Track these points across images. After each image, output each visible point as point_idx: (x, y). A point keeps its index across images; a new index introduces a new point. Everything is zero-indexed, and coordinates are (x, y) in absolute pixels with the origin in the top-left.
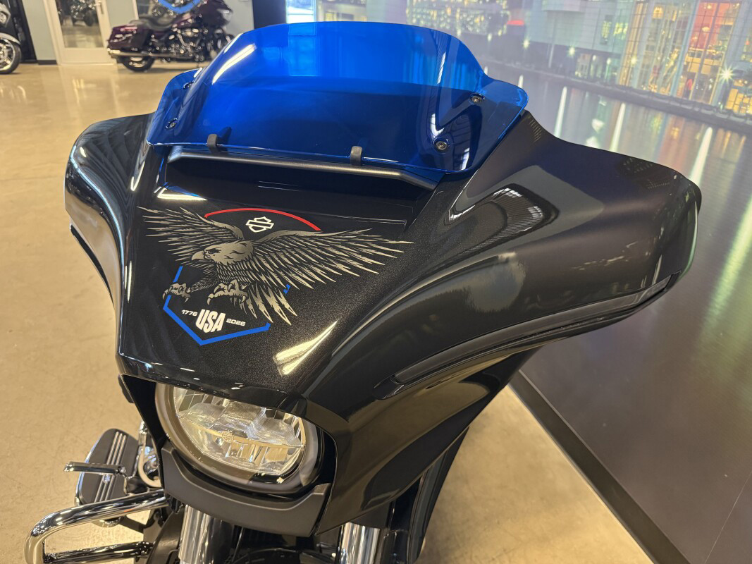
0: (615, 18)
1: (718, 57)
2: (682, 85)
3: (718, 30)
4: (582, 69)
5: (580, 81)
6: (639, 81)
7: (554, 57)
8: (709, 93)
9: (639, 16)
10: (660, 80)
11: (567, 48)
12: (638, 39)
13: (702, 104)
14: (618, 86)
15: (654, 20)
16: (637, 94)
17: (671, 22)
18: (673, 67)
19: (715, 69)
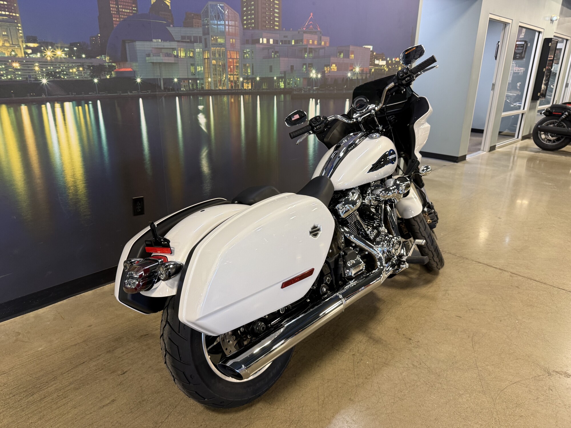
0: (196, 65)
1: (238, 75)
2: (230, 85)
3: (235, 67)
4: (185, 87)
5: (186, 92)
6: (214, 86)
7: (164, 84)
8: (238, 85)
9: (207, 64)
10: (222, 84)
11: (173, 79)
12: (209, 72)
13: (238, 90)
14: (206, 90)
15: (213, 65)
16: (214, 91)
17: (220, 65)
18: (225, 80)
19: (238, 78)
